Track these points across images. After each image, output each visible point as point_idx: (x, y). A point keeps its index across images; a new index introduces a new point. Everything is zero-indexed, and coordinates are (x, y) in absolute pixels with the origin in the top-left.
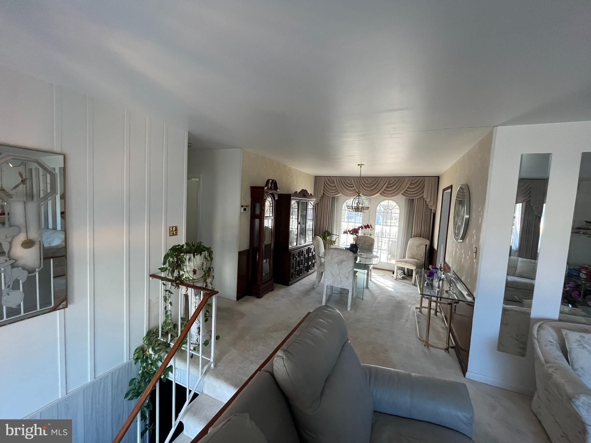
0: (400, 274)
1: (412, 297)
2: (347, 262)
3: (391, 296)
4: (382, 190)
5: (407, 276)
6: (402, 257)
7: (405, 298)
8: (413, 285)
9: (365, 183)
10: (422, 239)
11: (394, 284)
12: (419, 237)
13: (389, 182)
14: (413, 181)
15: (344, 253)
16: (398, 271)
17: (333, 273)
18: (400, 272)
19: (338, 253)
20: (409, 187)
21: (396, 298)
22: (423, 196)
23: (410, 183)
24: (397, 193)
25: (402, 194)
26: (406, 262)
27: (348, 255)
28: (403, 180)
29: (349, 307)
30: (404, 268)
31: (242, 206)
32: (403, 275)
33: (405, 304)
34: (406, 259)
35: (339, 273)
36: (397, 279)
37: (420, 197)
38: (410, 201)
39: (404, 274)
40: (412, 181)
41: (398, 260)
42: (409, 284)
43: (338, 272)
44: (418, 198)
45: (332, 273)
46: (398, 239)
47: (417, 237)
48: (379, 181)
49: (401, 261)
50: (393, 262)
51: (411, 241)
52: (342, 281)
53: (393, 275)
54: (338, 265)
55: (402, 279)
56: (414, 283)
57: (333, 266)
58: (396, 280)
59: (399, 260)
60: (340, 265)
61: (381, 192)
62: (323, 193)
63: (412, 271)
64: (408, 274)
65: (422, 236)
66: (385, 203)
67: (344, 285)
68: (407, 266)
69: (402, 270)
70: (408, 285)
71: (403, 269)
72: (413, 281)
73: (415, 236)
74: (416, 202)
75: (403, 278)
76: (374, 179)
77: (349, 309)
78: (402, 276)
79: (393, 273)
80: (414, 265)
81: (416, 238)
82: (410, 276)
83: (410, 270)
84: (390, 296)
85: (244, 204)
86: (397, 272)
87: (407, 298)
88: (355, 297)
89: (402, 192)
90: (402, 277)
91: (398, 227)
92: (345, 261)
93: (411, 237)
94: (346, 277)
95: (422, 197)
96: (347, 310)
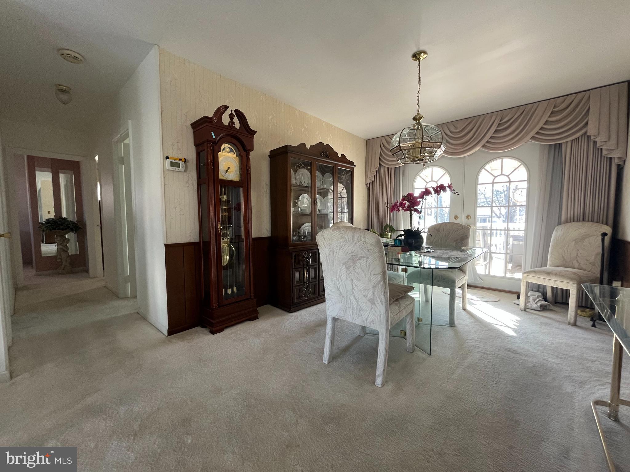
0: (534, 300)
1: (572, 357)
2: (365, 259)
3: (509, 350)
4: (487, 138)
5: (553, 305)
6: (539, 263)
7: (552, 361)
8: (569, 324)
9: (451, 132)
10: (586, 224)
11: (519, 319)
12: (578, 221)
13: (501, 121)
14: (557, 107)
15: (353, 237)
16: (529, 294)
17: (341, 290)
18: (534, 295)
19: (342, 237)
20: (547, 121)
21: (527, 356)
22: (586, 133)
23: (550, 112)
24: (521, 137)
25: (533, 138)
26: (549, 273)
27: (363, 240)
28: (533, 110)
29: (379, 376)
30: (545, 287)
31: (167, 158)
32: (543, 303)
33: (554, 379)
34: (549, 267)
35: (353, 288)
36: (527, 310)
37: (579, 137)
38: (553, 150)
39: (546, 299)
40: (555, 107)
41: (529, 270)
42: (559, 322)
43: (349, 288)
44: (572, 140)
45: (339, 290)
46: (526, 230)
47: (574, 221)
48: (478, 124)
49: (535, 272)
50: (518, 275)
51: (557, 233)
52: (361, 309)
53: (517, 301)
54: (348, 268)
55: (539, 309)
56: (572, 321)
57: (338, 271)
58: (525, 310)
59: (532, 269)
60: (351, 269)
61: (483, 142)
62: (380, 164)
63: (566, 293)
64: (555, 301)
65: (587, 219)
66: (495, 166)
67: (367, 319)
68: (550, 283)
69: (538, 291)
70: (556, 324)
71: (541, 290)
72: (569, 315)
73: (569, 220)
74: (567, 150)
75: (543, 308)
76: (469, 120)
77: (379, 381)
78: (539, 304)
79: (519, 297)
80: (572, 279)
81: (573, 223)
82: (558, 305)
83: (559, 292)
84: (506, 349)
85: (174, 154)
86: (526, 295)
87: (556, 361)
88: (411, 346)
89: (532, 134)
90: (541, 306)
91: (525, 207)
92: (362, 257)
93: (559, 223)
94: (368, 298)
95: (582, 135)
96: (374, 382)
